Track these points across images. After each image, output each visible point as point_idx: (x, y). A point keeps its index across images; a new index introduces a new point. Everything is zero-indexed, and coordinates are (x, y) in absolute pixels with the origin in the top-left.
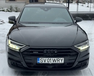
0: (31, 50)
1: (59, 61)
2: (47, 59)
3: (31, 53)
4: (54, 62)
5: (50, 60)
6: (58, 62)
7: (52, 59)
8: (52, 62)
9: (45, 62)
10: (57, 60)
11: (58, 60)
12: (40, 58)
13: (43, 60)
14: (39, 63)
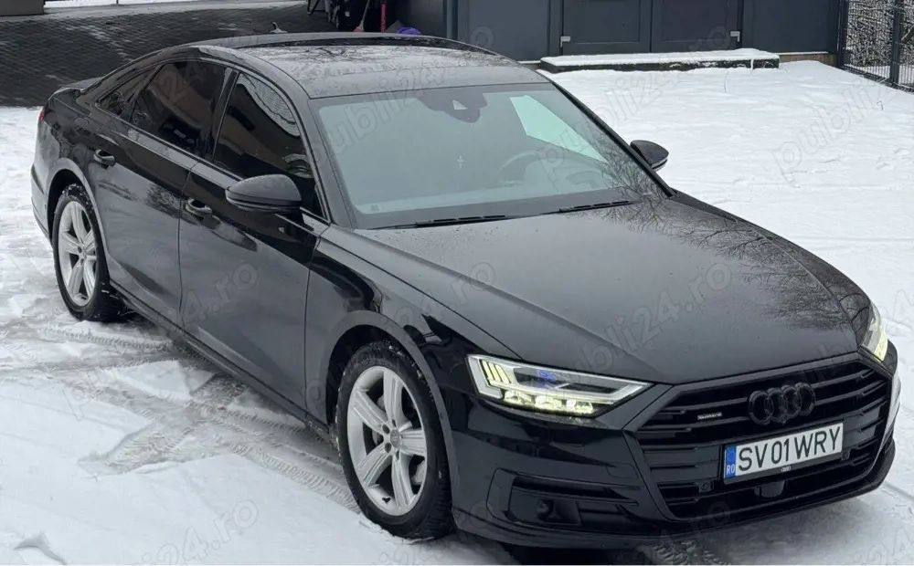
0: (684, 409)
1: (821, 443)
2: (771, 442)
3: (689, 428)
4: (803, 458)
5: (784, 448)
6: (820, 454)
7: (791, 437)
8: (793, 459)
9: (760, 463)
10: (817, 443)
11: (821, 438)
12: (739, 448)
13: (753, 456)
14: (733, 476)
